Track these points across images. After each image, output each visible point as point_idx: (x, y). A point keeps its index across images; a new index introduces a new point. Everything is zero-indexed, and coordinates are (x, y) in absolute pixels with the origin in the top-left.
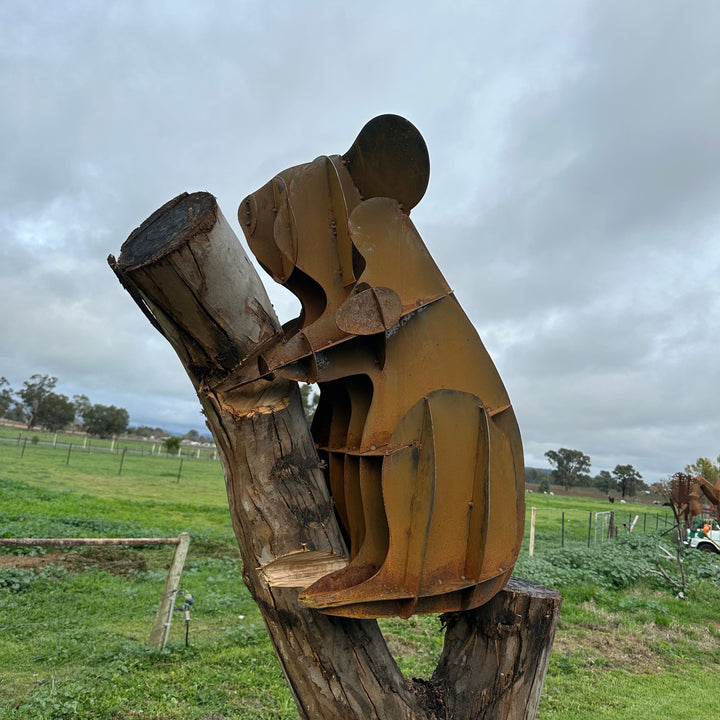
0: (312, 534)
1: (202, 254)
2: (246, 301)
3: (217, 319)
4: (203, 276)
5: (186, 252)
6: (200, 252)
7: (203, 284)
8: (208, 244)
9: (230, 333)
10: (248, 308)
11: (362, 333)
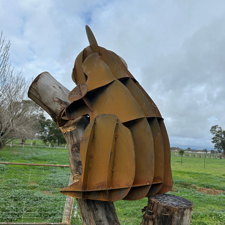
0: (81, 170)
1: (36, 88)
2: (53, 99)
3: (47, 105)
4: (39, 94)
5: (32, 89)
6: (35, 88)
7: (40, 96)
8: (37, 85)
9: (51, 109)
10: (54, 100)
11: (75, 100)
